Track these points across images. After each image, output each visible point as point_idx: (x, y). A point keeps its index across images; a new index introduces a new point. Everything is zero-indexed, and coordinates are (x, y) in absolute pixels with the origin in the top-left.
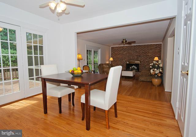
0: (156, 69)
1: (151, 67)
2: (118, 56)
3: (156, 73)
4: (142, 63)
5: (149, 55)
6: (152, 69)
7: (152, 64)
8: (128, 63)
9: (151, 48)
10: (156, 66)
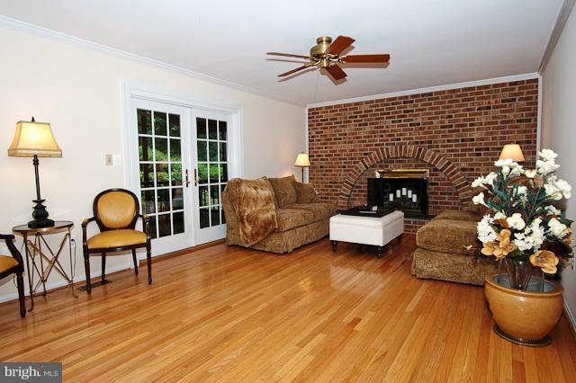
0: (516, 221)
1: (479, 199)
2: (337, 147)
3: (521, 244)
4: (442, 175)
5: (476, 135)
6: (487, 218)
7: (491, 178)
8: (378, 176)
9: (485, 103)
10: (522, 190)
